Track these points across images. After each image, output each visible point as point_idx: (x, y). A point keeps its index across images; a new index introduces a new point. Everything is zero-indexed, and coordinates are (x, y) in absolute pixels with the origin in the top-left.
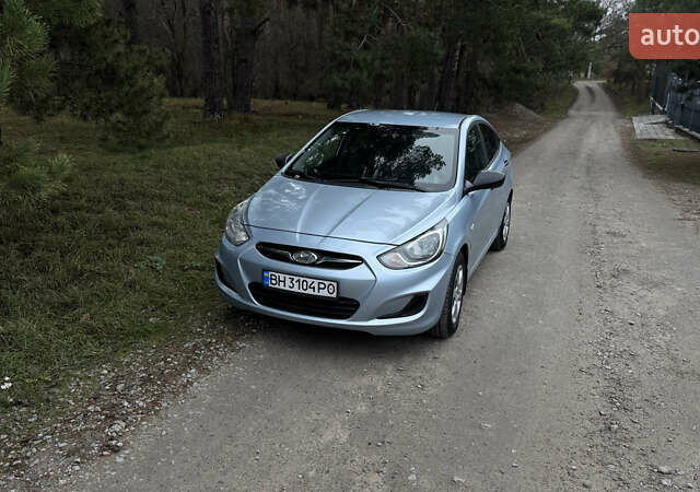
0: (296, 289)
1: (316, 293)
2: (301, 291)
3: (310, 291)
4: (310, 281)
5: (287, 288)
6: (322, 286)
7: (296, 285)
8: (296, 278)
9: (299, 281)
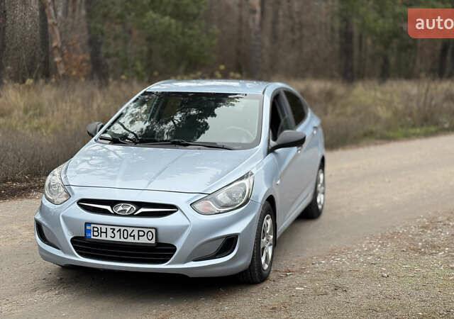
0: (117, 239)
1: (136, 241)
3: (130, 240)
4: (130, 230)
5: (109, 238)
6: (141, 233)
8: (117, 228)
9: (120, 230)
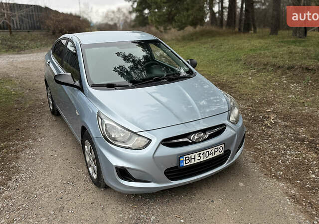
0: (202, 159)
1: (214, 156)
2: (206, 159)
3: (210, 157)
4: (210, 150)
5: (197, 161)
7: (202, 156)
8: (202, 152)
9: (204, 153)
